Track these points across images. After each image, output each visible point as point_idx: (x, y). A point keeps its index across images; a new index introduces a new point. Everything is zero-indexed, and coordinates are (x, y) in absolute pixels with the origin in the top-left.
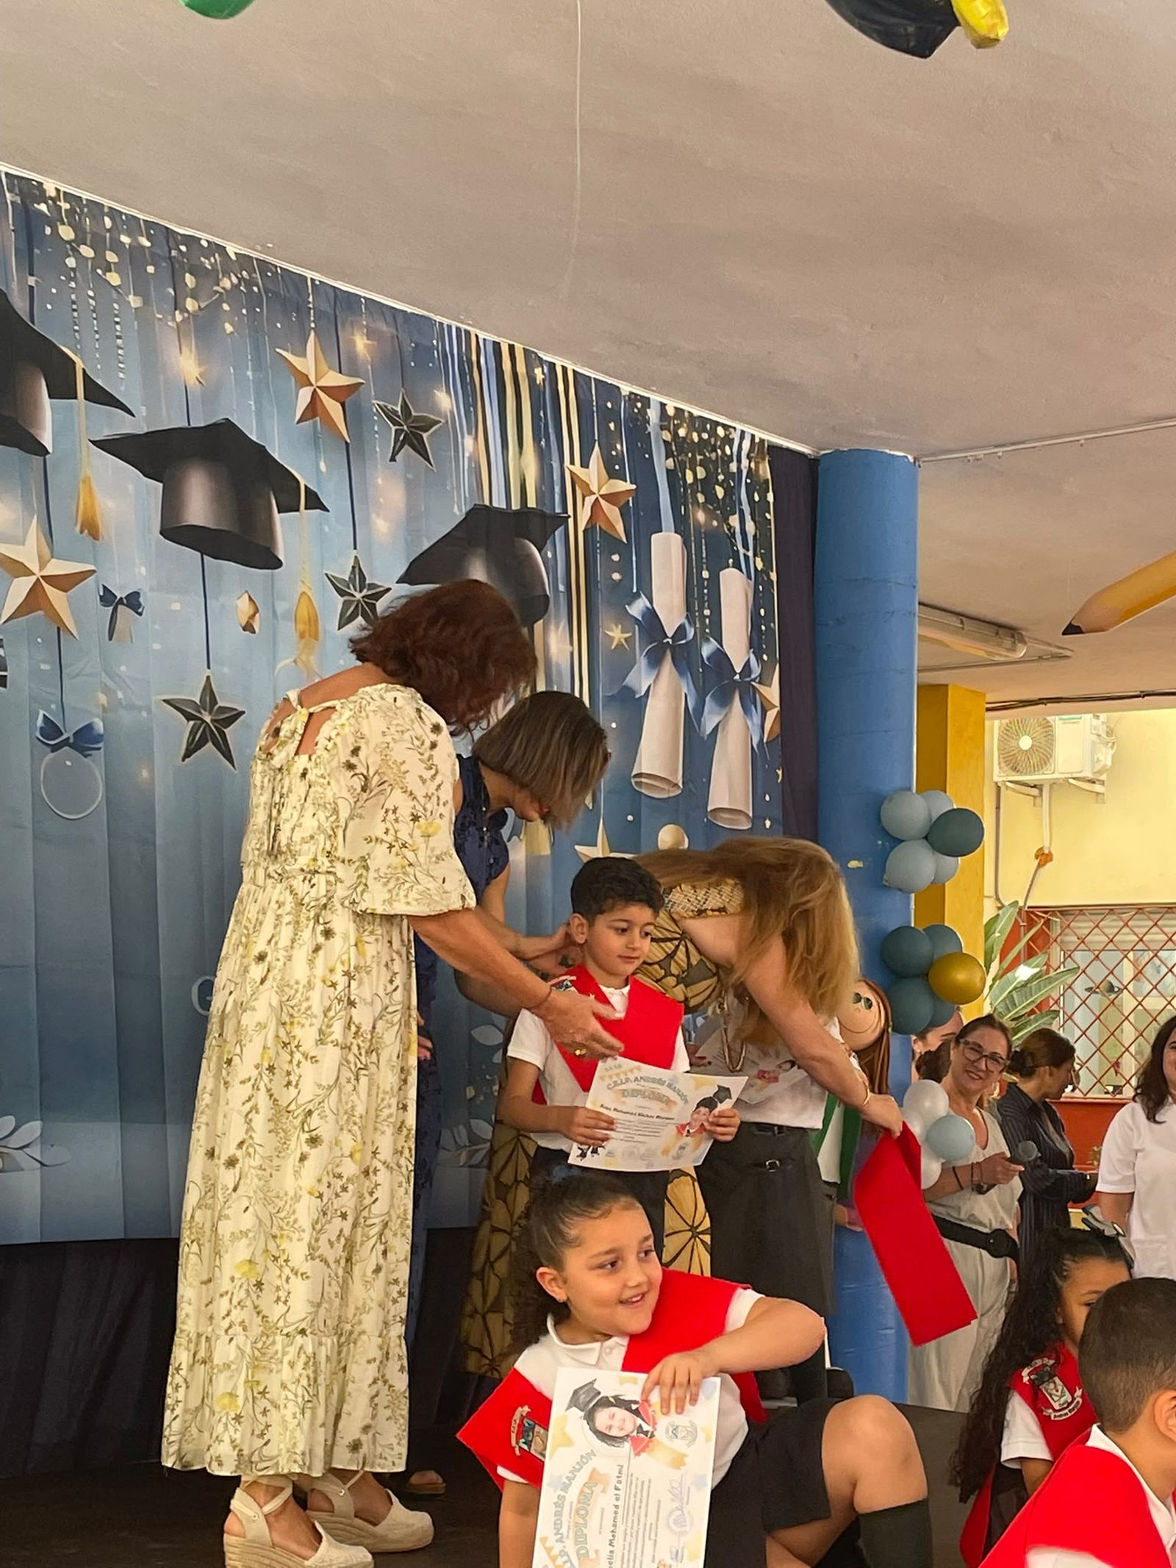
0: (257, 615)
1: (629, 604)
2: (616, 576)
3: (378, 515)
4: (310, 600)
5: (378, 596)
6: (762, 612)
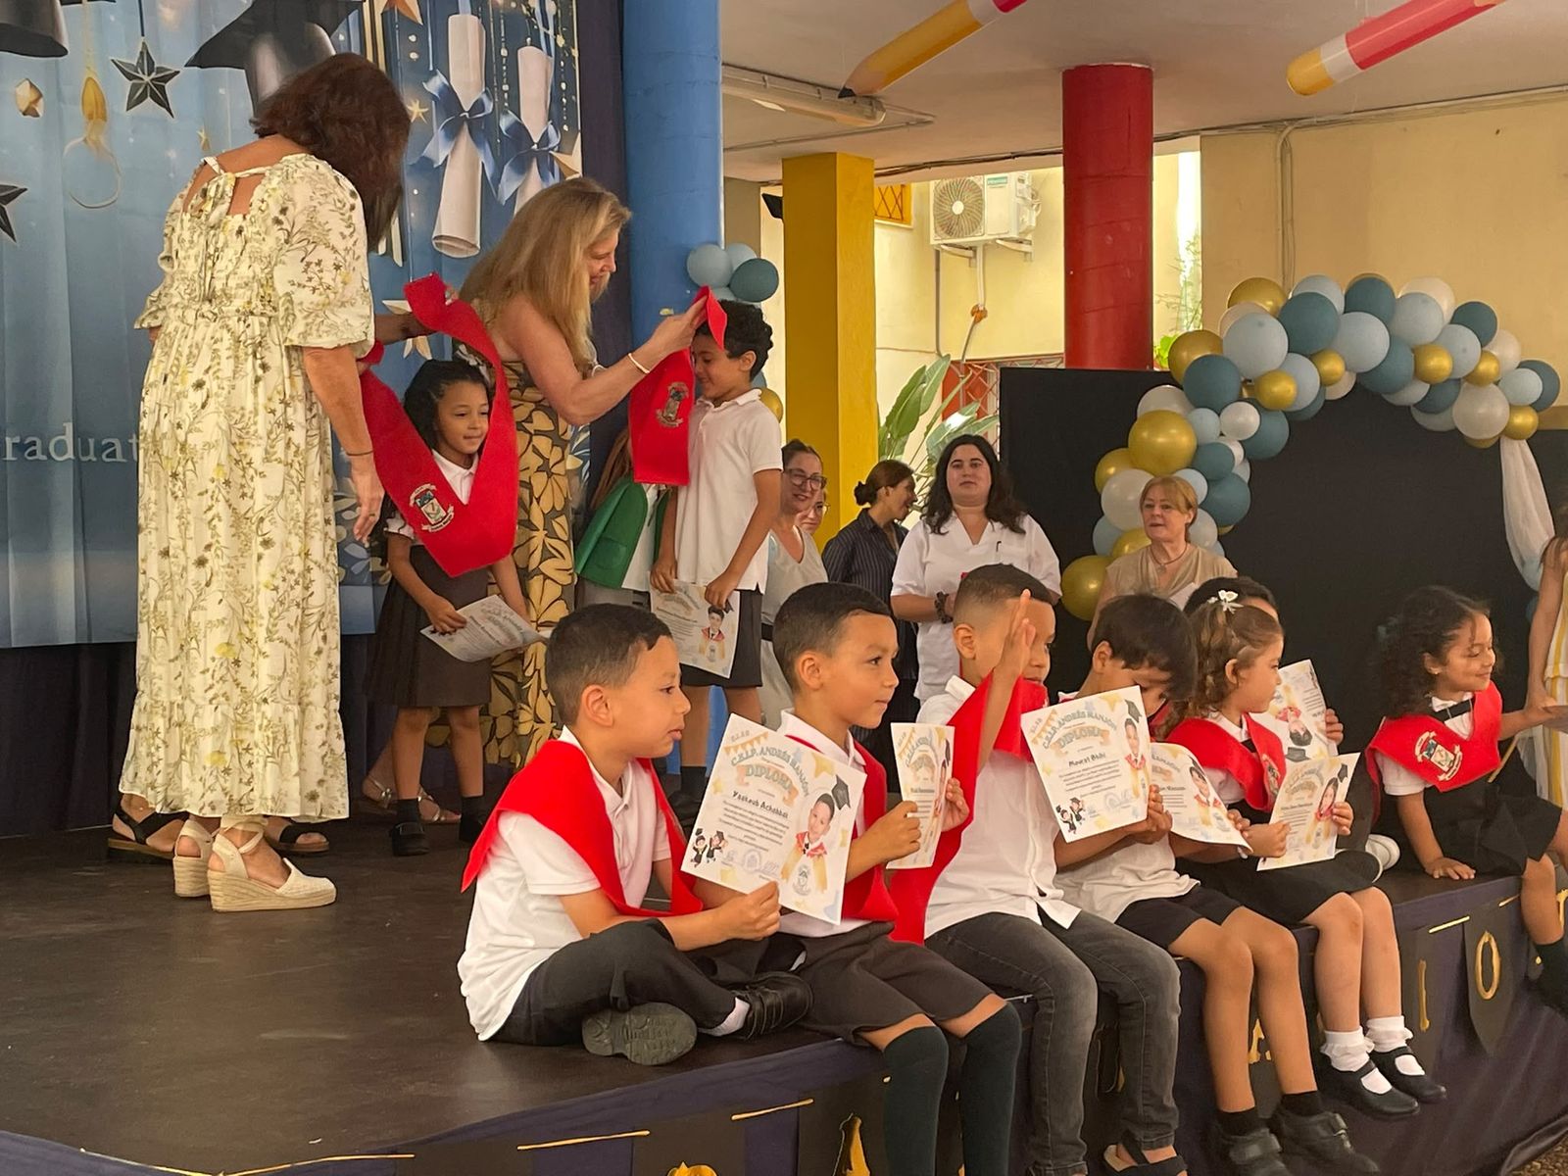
0: (41, 101)
1: (426, 82)
2: (414, 56)
3: (166, 6)
4: (95, 82)
5: (166, 79)
6: (563, 86)
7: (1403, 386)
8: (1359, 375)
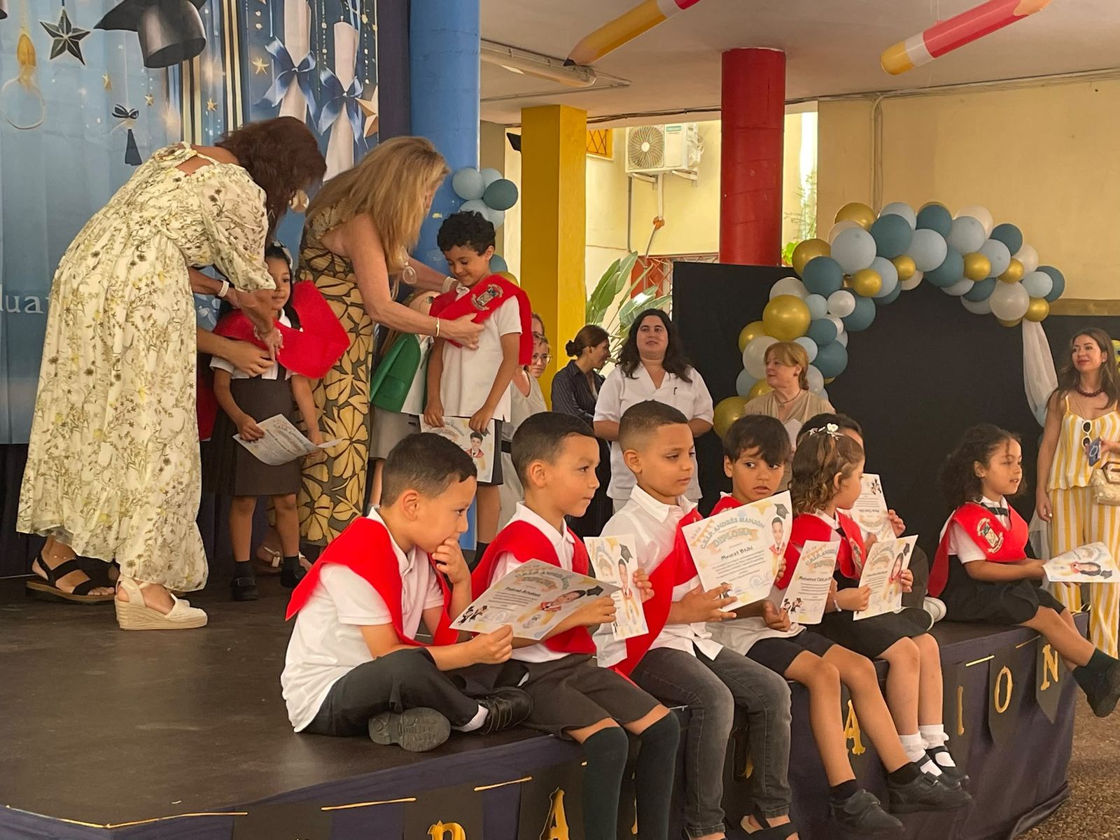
1: (267, 45)
2: (259, 26)
4: (29, 40)
5: (80, 37)
6: (366, 51)
7: (956, 281)
8: (925, 273)
